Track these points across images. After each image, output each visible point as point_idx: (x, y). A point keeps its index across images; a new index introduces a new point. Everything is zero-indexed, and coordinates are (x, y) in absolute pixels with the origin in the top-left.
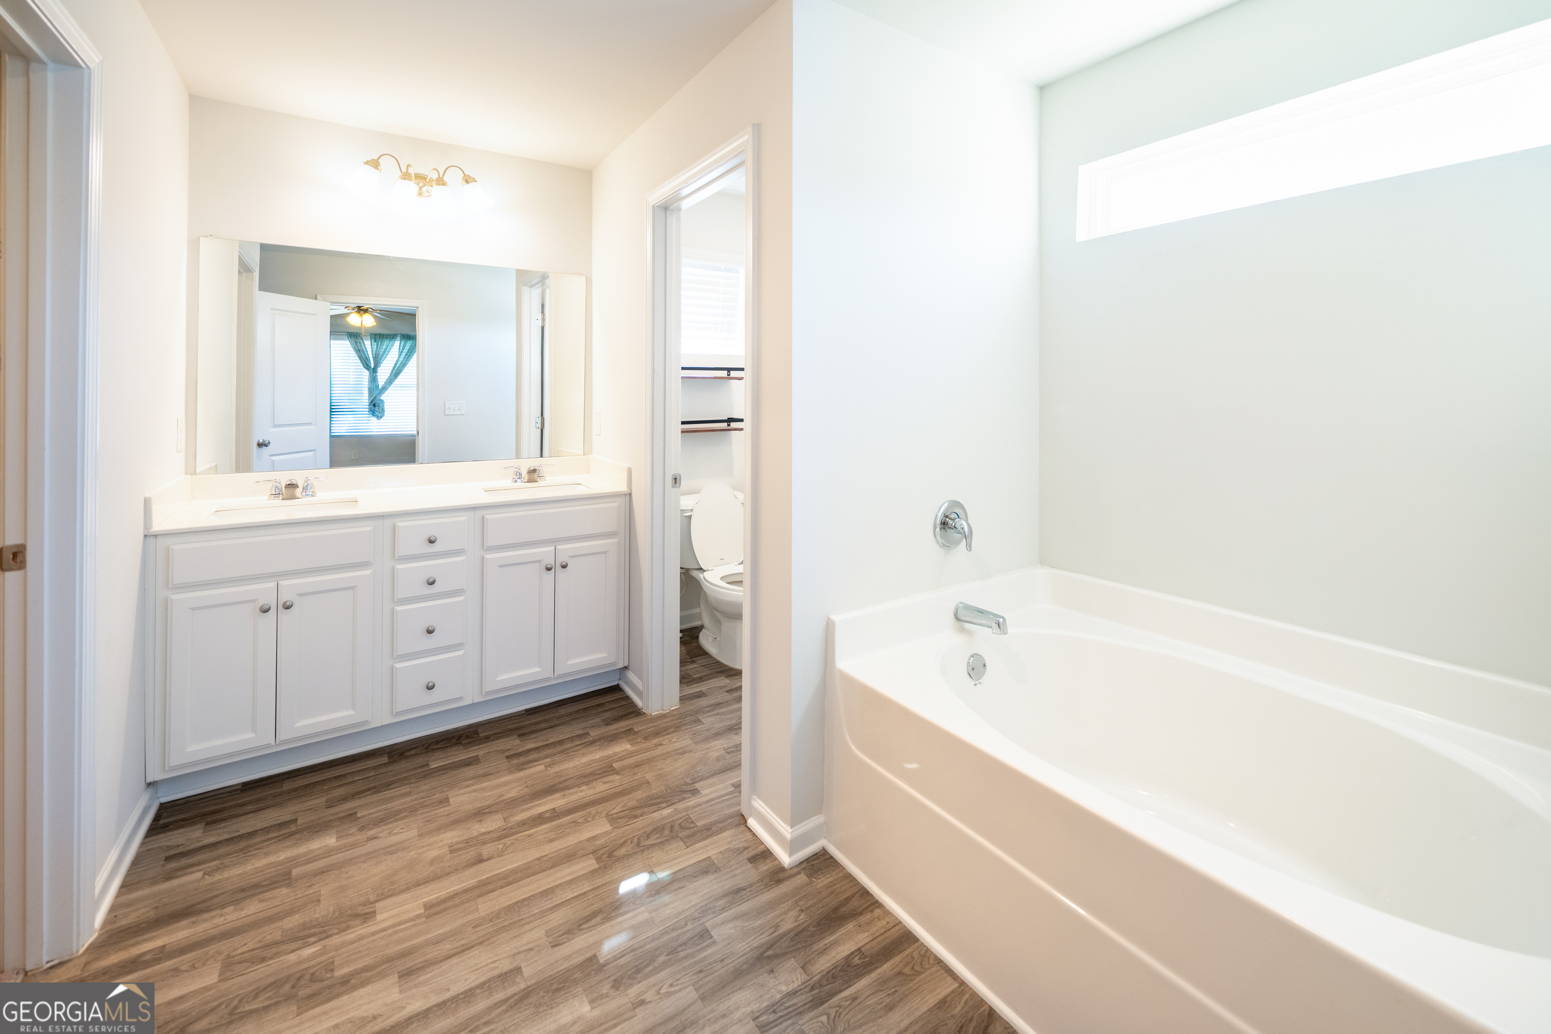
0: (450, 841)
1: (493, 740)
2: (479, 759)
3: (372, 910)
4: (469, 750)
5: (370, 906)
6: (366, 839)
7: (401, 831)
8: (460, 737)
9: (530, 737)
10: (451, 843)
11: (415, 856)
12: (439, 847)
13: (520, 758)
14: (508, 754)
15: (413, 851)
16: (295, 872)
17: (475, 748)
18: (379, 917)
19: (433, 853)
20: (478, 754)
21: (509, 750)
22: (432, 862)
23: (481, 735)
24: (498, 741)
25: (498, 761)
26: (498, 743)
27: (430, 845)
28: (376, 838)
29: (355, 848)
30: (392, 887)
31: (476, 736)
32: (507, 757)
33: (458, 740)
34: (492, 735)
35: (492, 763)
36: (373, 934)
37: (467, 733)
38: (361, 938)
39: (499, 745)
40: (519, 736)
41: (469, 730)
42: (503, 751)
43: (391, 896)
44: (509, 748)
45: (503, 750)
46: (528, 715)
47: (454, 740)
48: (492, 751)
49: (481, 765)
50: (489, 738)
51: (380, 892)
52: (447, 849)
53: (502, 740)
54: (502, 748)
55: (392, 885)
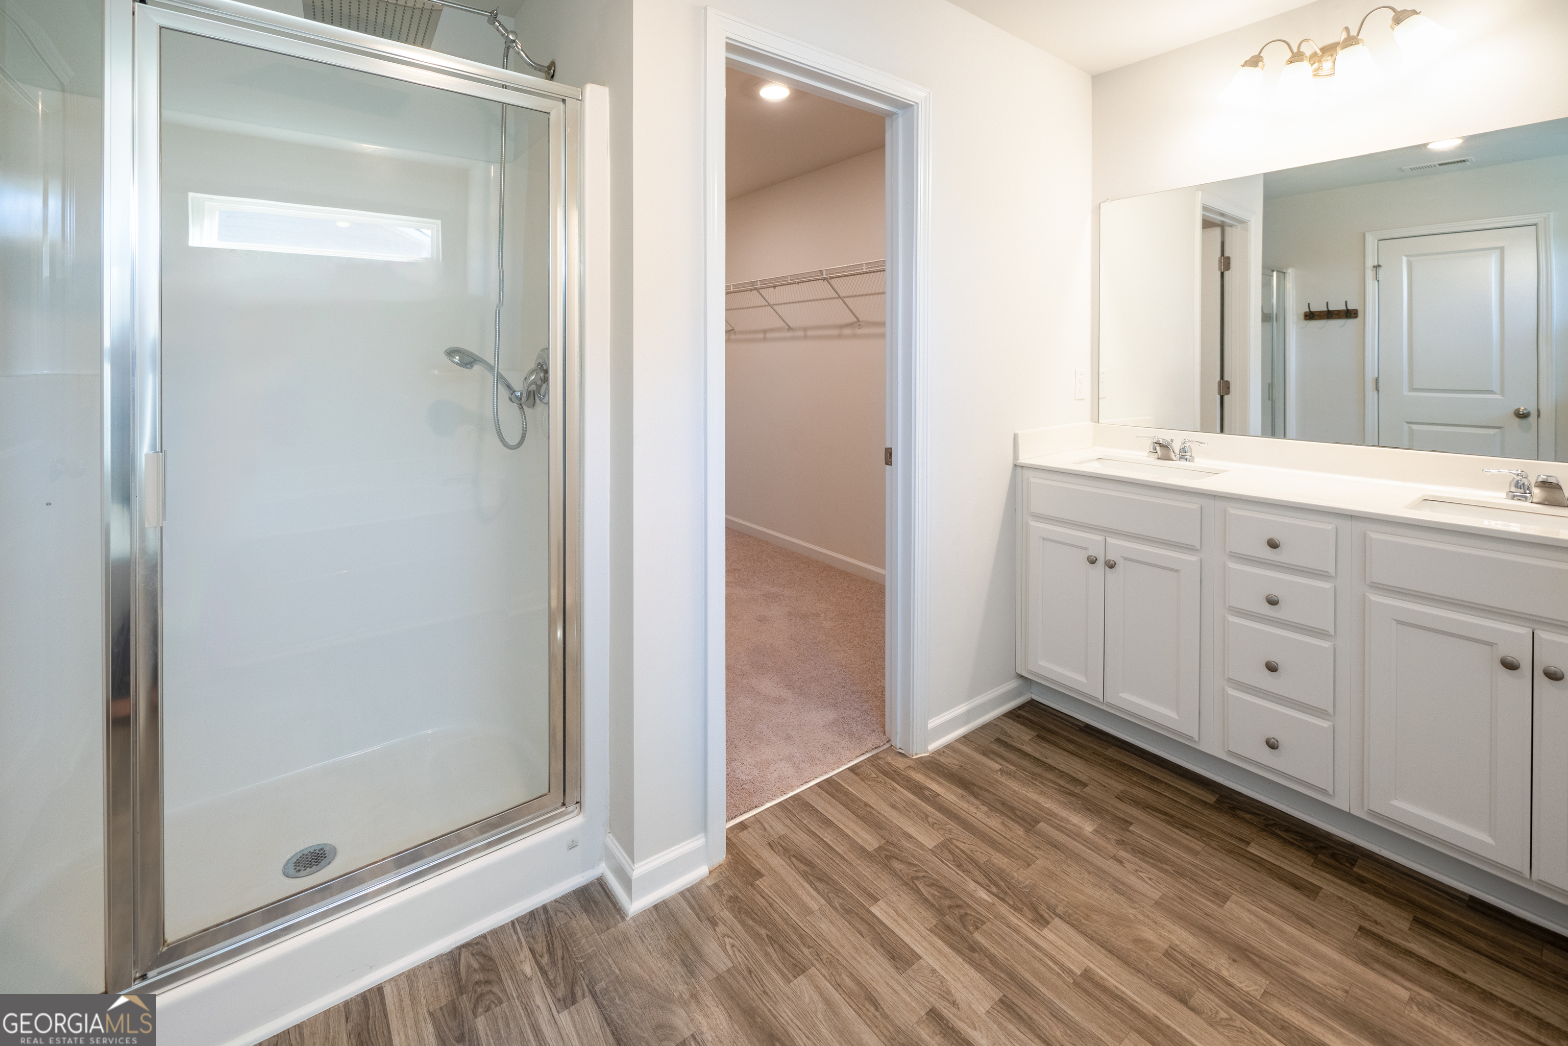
0: (1178, 942)
1: (1366, 890)
2: (1317, 893)
3: (1049, 919)
4: (1317, 871)
5: (1051, 914)
6: (1112, 855)
7: (1147, 880)
8: (1322, 848)
9: (1433, 938)
10: (1177, 945)
11: (1131, 916)
12: (1160, 935)
13: (1382, 948)
14: (1367, 925)
15: (1134, 910)
16: (1042, 826)
17: (1328, 876)
18: (1046, 932)
19: (1148, 934)
20: (1323, 887)
21: (1376, 922)
22: (1138, 941)
23: (1355, 869)
24: (1372, 898)
25: (1342, 920)
26: (1370, 900)
27: (1156, 923)
28: (1121, 863)
29: (1096, 852)
30: (1083, 920)
31: (1347, 864)
32: (1361, 929)
33: (1316, 848)
34: (1373, 882)
35: (1331, 915)
36: (1028, 939)
37: (1339, 850)
38: (1017, 931)
39: (1369, 903)
40: (1416, 920)
41: (1346, 850)
42: (1364, 916)
43: (1072, 925)
44: (1378, 921)
45: (1365, 914)
46: (1468, 906)
47: (1311, 845)
48: (1347, 902)
49: (1313, 903)
50: (1364, 882)
51: (1070, 911)
52: (1166, 946)
53: (1380, 901)
54: (1369, 910)
55: (1084, 918)
